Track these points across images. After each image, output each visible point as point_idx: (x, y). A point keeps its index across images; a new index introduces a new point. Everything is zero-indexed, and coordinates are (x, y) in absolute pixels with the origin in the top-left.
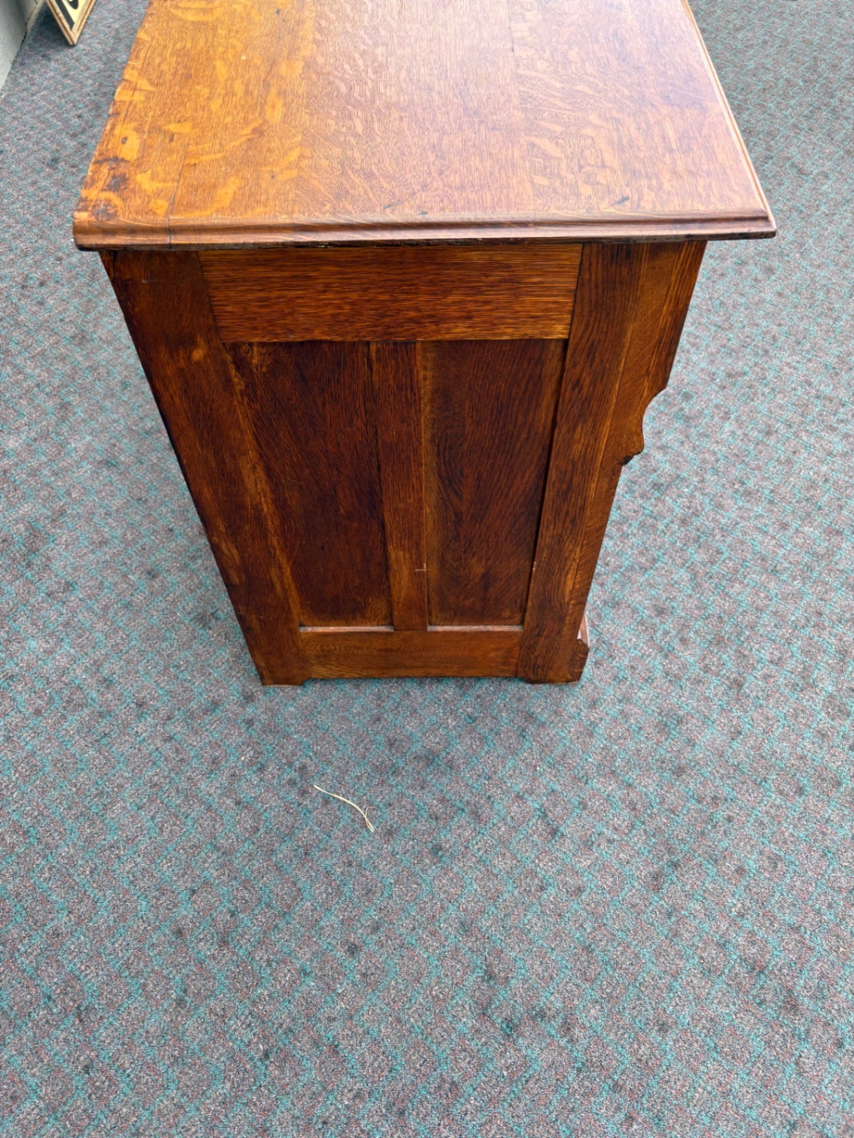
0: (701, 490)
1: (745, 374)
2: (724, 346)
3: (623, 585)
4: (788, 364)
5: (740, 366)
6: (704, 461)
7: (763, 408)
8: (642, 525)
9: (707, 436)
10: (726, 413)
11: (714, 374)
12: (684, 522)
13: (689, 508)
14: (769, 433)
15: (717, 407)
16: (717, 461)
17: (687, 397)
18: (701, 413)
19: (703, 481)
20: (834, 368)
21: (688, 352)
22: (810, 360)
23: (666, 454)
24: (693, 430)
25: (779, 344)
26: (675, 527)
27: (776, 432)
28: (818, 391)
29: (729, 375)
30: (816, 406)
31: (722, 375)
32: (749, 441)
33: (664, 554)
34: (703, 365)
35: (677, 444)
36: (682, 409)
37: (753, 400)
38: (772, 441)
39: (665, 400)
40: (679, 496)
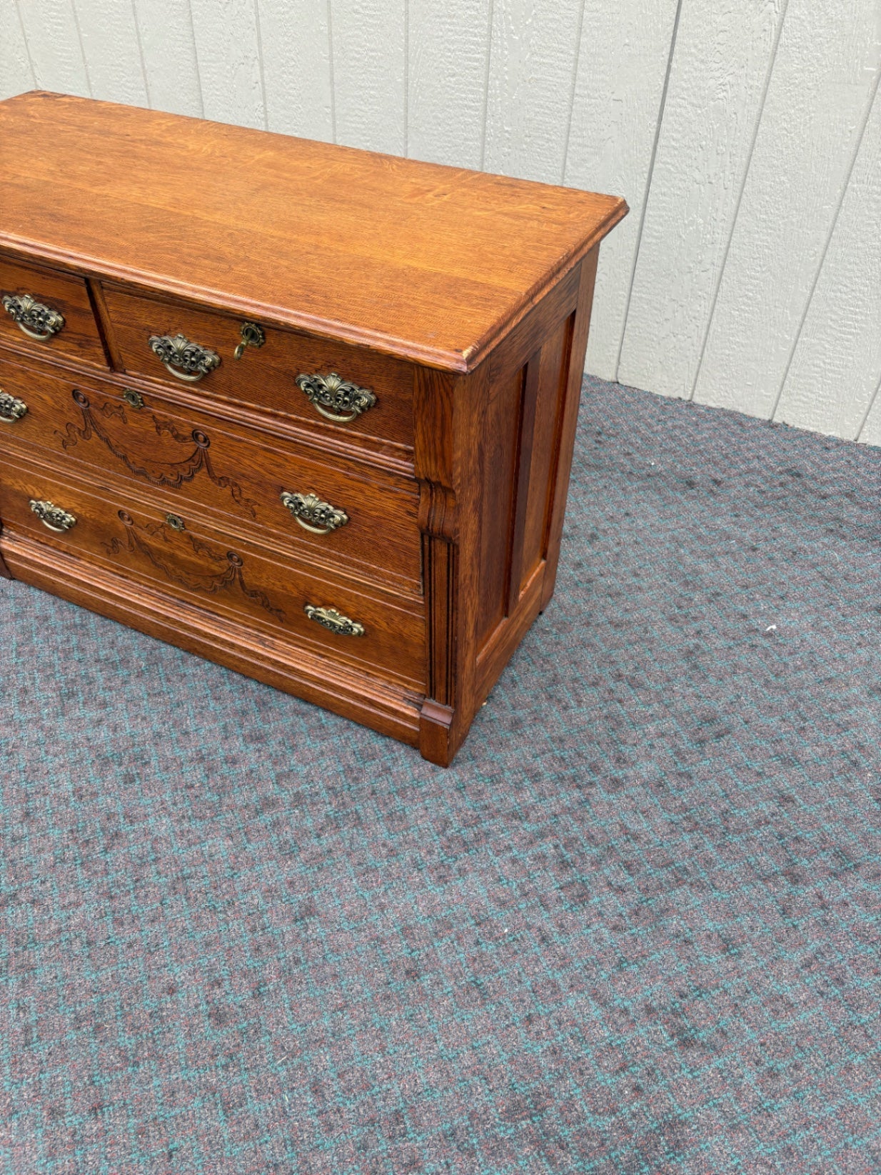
0: (36, 722)
1: (106, 851)
2: (156, 860)
3: (23, 627)
4: (78, 905)
5: (119, 853)
6: (56, 742)
7: (55, 834)
8: (52, 666)
9: (75, 763)
10: (81, 797)
11: (131, 822)
12: (25, 691)
13: (31, 702)
14: (27, 814)
15: (95, 794)
16: (46, 752)
17: (129, 779)
18: (103, 777)
19: (42, 728)
20: (25, 948)
21: (179, 821)
22: (59, 931)
23: (91, 721)
24: (92, 756)
25: (109, 919)
26: (28, 683)
27: (21, 822)
28: (19, 904)
29: (117, 835)
30: (7, 884)
31: (125, 828)
32: (37, 793)
33: (16, 663)
34: (151, 820)
35: (90, 734)
36: (120, 765)
37: (72, 831)
38: (18, 812)
39: (142, 758)
40: (46, 704)
